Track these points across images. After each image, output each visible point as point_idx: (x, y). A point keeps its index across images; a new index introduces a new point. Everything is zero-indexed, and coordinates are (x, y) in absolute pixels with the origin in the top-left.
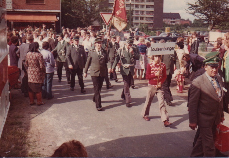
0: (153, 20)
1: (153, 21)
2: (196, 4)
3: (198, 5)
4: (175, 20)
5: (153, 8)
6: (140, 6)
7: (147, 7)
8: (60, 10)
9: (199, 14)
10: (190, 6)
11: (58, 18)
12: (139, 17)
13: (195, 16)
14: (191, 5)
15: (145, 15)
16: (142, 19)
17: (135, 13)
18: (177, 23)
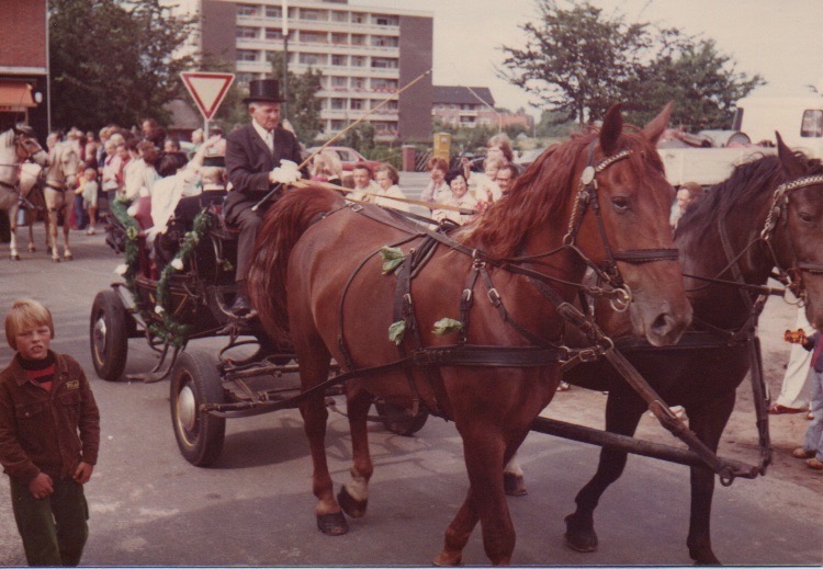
0: (397, 111)
1: (399, 114)
2: (528, 47)
3: (536, 53)
4: (474, 113)
5: (396, 66)
6: (349, 60)
7: (374, 64)
8: (44, 66)
9: (542, 83)
10: (510, 55)
11: (39, 97)
12: (346, 99)
13: (528, 89)
14: (514, 52)
15: (368, 92)
16: (359, 107)
17: (333, 84)
18: (482, 123)
